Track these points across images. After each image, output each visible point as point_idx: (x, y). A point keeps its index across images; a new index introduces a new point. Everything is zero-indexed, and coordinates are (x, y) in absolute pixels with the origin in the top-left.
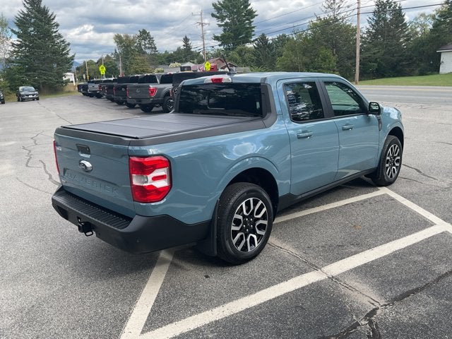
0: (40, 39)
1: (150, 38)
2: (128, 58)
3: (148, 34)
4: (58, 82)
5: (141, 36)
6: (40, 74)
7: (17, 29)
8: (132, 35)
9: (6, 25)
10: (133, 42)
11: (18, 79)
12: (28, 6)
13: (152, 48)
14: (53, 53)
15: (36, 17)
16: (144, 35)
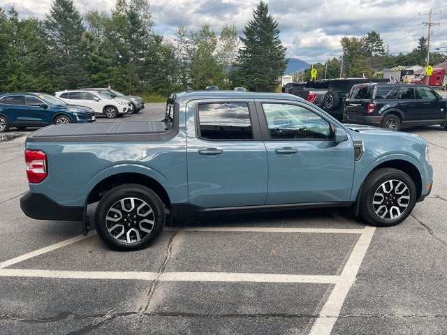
0: (261, 45)
1: (379, 41)
2: (351, 61)
3: (377, 36)
4: (270, 84)
5: (369, 38)
6: (256, 76)
7: (244, 37)
8: (360, 37)
9: (236, 34)
10: (360, 44)
11: (239, 81)
12: (256, 16)
13: (379, 50)
14: (270, 57)
15: (261, 26)
16: (373, 37)
